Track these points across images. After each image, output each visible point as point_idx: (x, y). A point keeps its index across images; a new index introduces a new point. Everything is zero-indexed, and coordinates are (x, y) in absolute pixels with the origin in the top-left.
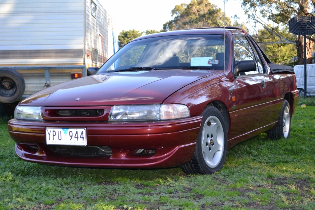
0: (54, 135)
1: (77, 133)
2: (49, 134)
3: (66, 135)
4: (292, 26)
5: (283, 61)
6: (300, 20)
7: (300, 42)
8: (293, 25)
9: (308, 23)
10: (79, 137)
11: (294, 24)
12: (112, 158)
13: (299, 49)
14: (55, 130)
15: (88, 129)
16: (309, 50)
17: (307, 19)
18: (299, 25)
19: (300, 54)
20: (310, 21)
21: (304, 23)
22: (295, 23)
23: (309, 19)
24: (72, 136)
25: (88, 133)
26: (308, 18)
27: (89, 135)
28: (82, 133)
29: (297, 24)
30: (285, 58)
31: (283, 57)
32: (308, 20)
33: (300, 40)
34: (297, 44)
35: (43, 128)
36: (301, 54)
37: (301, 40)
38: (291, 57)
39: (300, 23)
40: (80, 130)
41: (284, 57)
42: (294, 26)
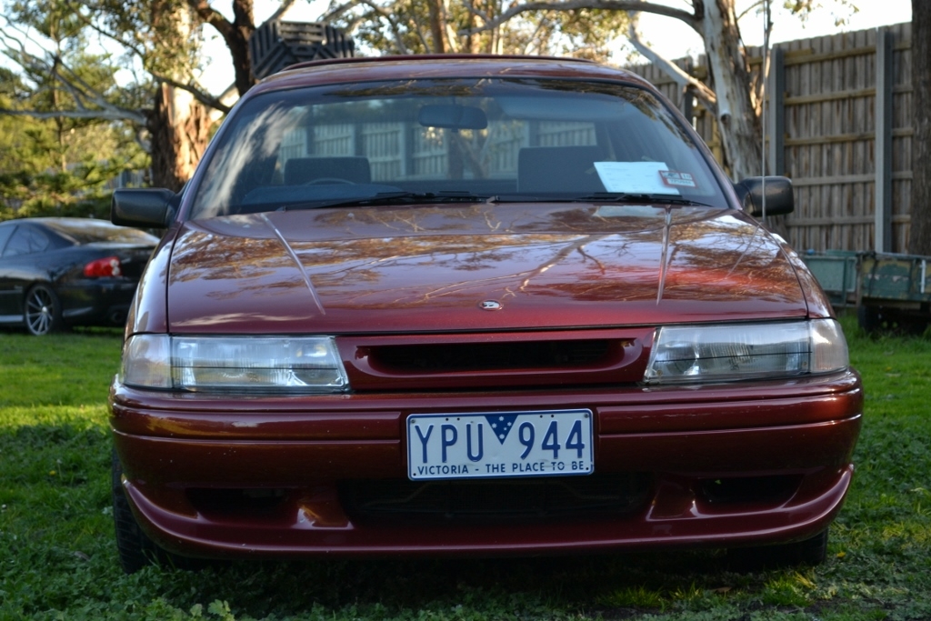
0: (445, 444)
1: (553, 427)
2: (425, 441)
3: (502, 441)
4: (262, 55)
5: (85, 189)
6: (290, 36)
7: (162, 116)
8: (267, 54)
9: (315, 49)
10: (562, 441)
11: (268, 48)
12: (651, 517)
13: (161, 143)
14: (452, 421)
15: (600, 410)
16: (197, 146)
17: (313, 34)
18: (285, 53)
19: (163, 161)
20: (324, 42)
21: (304, 49)
22: (273, 47)
23: (319, 34)
24: (530, 444)
25: (601, 426)
26: (317, 30)
27: (602, 434)
28: (577, 427)
29: (278, 49)
30: (94, 175)
31: (84, 173)
32: (316, 38)
33: (162, 109)
34: (150, 123)
35: (395, 416)
36: (168, 162)
37: (166, 110)
38: (112, 171)
39: (289, 45)
40: (566, 421)
41: (88, 171)
42: (270, 58)
